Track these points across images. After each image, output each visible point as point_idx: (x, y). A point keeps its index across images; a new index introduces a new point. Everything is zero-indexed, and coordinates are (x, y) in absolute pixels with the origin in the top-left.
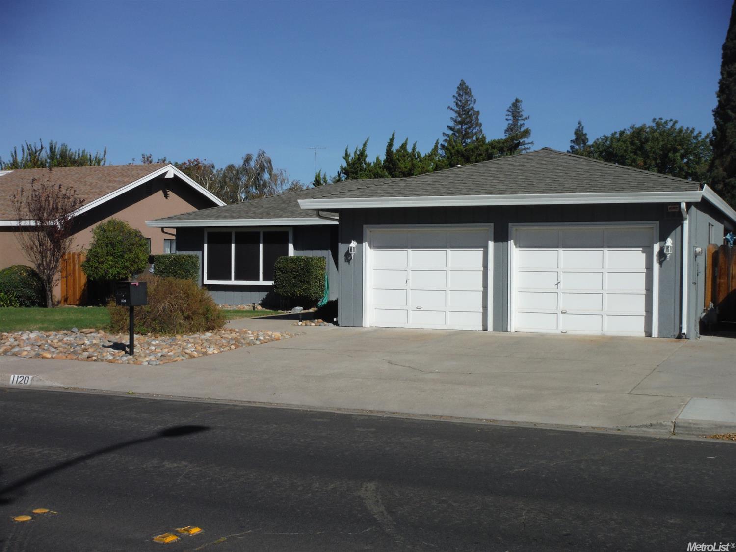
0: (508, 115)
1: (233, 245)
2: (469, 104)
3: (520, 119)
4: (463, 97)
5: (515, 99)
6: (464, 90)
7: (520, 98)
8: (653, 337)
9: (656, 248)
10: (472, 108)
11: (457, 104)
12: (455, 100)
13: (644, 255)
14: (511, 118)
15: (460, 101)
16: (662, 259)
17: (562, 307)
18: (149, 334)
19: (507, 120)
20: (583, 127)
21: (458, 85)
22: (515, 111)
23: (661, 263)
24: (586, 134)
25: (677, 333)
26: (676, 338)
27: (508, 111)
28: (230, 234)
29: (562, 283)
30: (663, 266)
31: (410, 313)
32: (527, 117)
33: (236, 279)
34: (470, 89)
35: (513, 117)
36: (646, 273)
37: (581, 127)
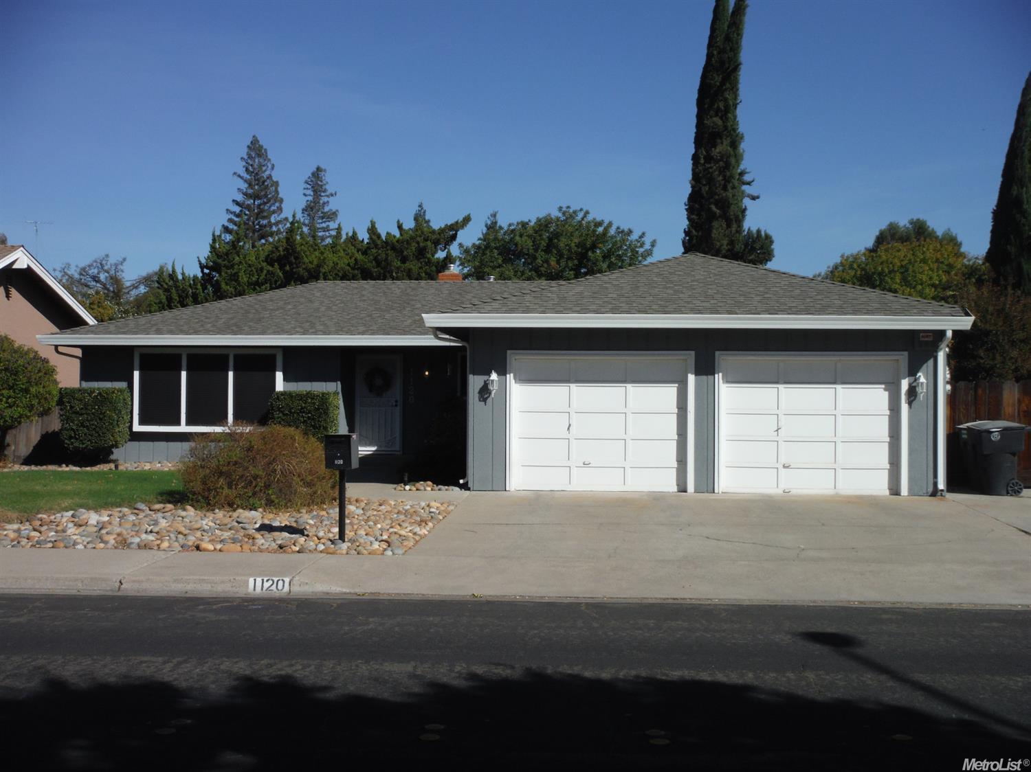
0: (307, 189)
1: (184, 374)
2: (265, 171)
3: (323, 194)
4: (257, 160)
5: (316, 167)
6: (256, 150)
7: (323, 167)
8: (902, 494)
9: (905, 384)
10: (270, 177)
11: (247, 170)
12: (244, 163)
13: (886, 393)
14: (310, 192)
15: (252, 165)
16: (912, 399)
17: (783, 460)
18: (260, 510)
19: (305, 195)
20: (425, 212)
21: (249, 144)
22: (316, 182)
23: (910, 403)
24: (429, 221)
25: (931, 489)
26: (930, 496)
27: (306, 182)
28: (179, 357)
29: (783, 429)
30: (913, 407)
31: (574, 470)
32: (334, 192)
33: (189, 423)
34: (266, 150)
35: (313, 191)
36: (889, 416)
37: (422, 211)
